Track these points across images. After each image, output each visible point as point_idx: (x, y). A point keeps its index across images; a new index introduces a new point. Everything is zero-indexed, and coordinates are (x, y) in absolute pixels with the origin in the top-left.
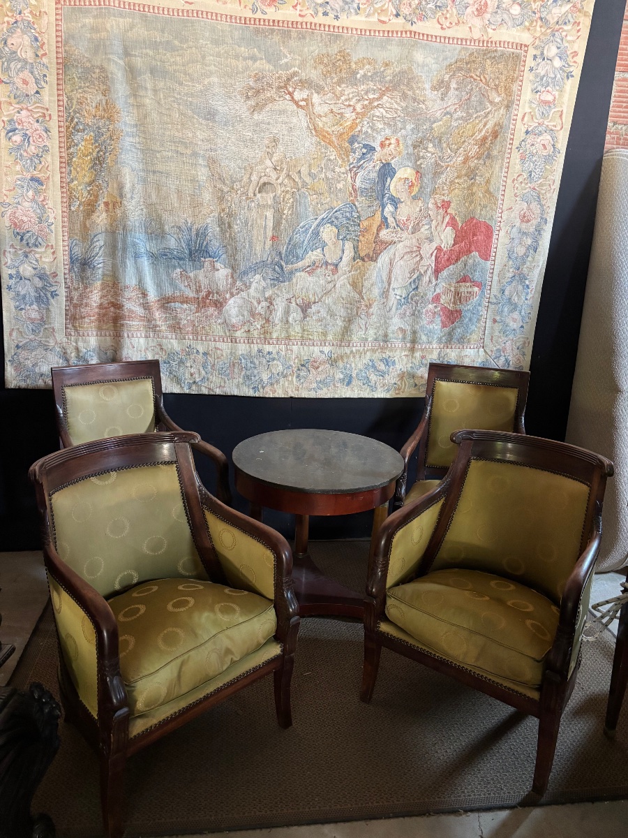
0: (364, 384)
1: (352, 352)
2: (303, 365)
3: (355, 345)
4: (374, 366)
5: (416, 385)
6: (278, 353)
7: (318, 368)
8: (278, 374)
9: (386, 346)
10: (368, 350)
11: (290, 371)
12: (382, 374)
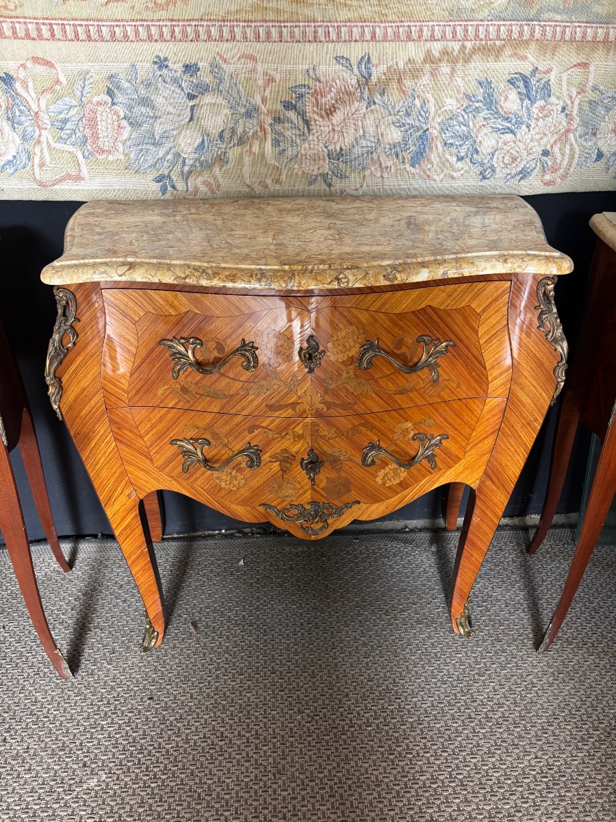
0: (460, 159)
1: (429, 58)
2: (288, 106)
3: (438, 34)
4: (490, 102)
5: (600, 155)
6: (215, 67)
7: (330, 112)
8: (221, 136)
9: (526, 35)
10: (474, 51)
11: (251, 126)
12: (511, 125)
